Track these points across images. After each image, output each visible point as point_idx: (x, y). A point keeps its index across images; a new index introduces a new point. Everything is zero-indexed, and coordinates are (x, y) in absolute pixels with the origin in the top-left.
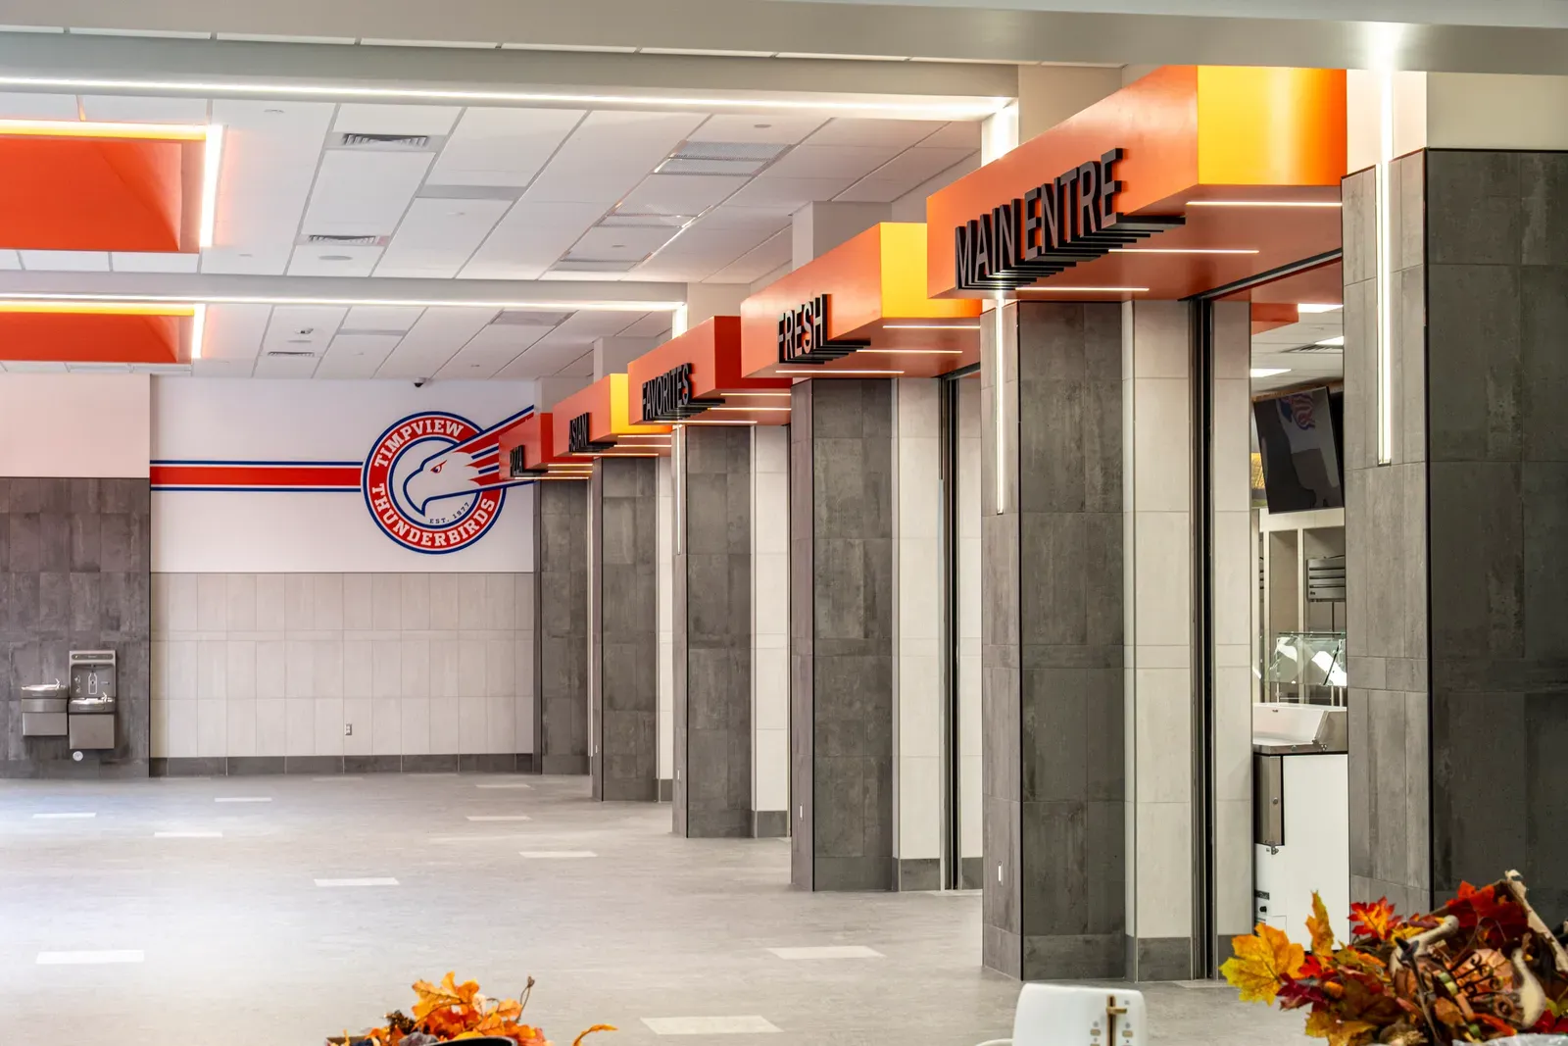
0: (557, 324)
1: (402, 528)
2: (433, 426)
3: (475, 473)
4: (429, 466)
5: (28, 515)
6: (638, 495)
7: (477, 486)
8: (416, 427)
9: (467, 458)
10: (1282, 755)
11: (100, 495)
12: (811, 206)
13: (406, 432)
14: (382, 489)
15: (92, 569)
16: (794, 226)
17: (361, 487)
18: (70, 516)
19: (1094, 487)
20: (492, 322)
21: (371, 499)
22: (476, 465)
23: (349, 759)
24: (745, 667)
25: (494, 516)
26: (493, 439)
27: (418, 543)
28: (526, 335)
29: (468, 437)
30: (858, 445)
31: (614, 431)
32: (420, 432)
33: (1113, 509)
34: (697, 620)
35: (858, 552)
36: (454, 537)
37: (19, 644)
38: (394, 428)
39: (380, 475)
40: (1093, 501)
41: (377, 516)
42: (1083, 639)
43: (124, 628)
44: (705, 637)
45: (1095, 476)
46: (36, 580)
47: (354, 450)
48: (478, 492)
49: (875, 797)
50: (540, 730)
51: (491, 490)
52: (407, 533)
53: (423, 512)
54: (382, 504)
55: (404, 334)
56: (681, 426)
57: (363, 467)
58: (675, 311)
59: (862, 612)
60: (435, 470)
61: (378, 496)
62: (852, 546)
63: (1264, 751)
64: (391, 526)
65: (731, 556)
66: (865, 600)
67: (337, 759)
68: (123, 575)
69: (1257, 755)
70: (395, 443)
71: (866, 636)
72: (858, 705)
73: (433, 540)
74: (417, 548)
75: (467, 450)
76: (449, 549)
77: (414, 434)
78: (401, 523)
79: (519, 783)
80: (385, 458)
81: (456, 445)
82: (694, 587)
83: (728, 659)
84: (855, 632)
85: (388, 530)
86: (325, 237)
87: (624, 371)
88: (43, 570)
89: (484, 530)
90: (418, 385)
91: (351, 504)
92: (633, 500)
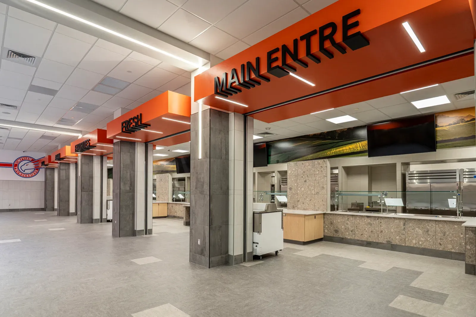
0: (53, 140)
1: (20, 174)
2: (26, 158)
3: (34, 166)
6: (67, 169)
7: (35, 168)
8: (23, 158)
9: (33, 164)
10: (261, 214)
12: (120, 109)
13: (21, 159)
14: (16, 167)
16: (114, 115)
17: (12, 167)
19: (224, 154)
20: (40, 138)
21: (14, 169)
23: (9, 210)
24: (92, 196)
25: (37, 173)
26: (38, 161)
27: (23, 176)
28: (46, 142)
29: (33, 160)
30: (129, 154)
31: (67, 155)
32: (24, 159)
33: (227, 159)
34: (83, 187)
35: (129, 174)
36: (30, 175)
38: (19, 158)
39: (16, 165)
40: (223, 157)
41: (16, 172)
42: (222, 189)
44: (84, 190)
45: (224, 151)
47: (11, 161)
48: (35, 169)
49: (131, 219)
50: (46, 204)
51: (37, 169)
52: (21, 174)
53: (24, 171)
54: (16, 170)
55: (21, 139)
56: (80, 155)
57: (13, 164)
58: (79, 136)
59: (129, 185)
60: (27, 165)
61: (16, 169)
62: (128, 173)
63: (255, 213)
64: (18, 173)
65: (90, 177)
66: (130, 182)
67: (7, 209)
69: (254, 213)
70: (19, 160)
71: (130, 189)
72: (128, 202)
73: (26, 176)
74: (23, 177)
75: (32, 162)
76: (29, 177)
77: (23, 159)
78: (20, 173)
79: (42, 213)
80: (17, 163)
81: (31, 162)
82: (83, 181)
83: (89, 194)
84: (128, 188)
85: (18, 174)
86: (4, 105)
87: (70, 145)
89: (35, 175)
90: (24, 152)
91: (11, 169)
92: (66, 170)
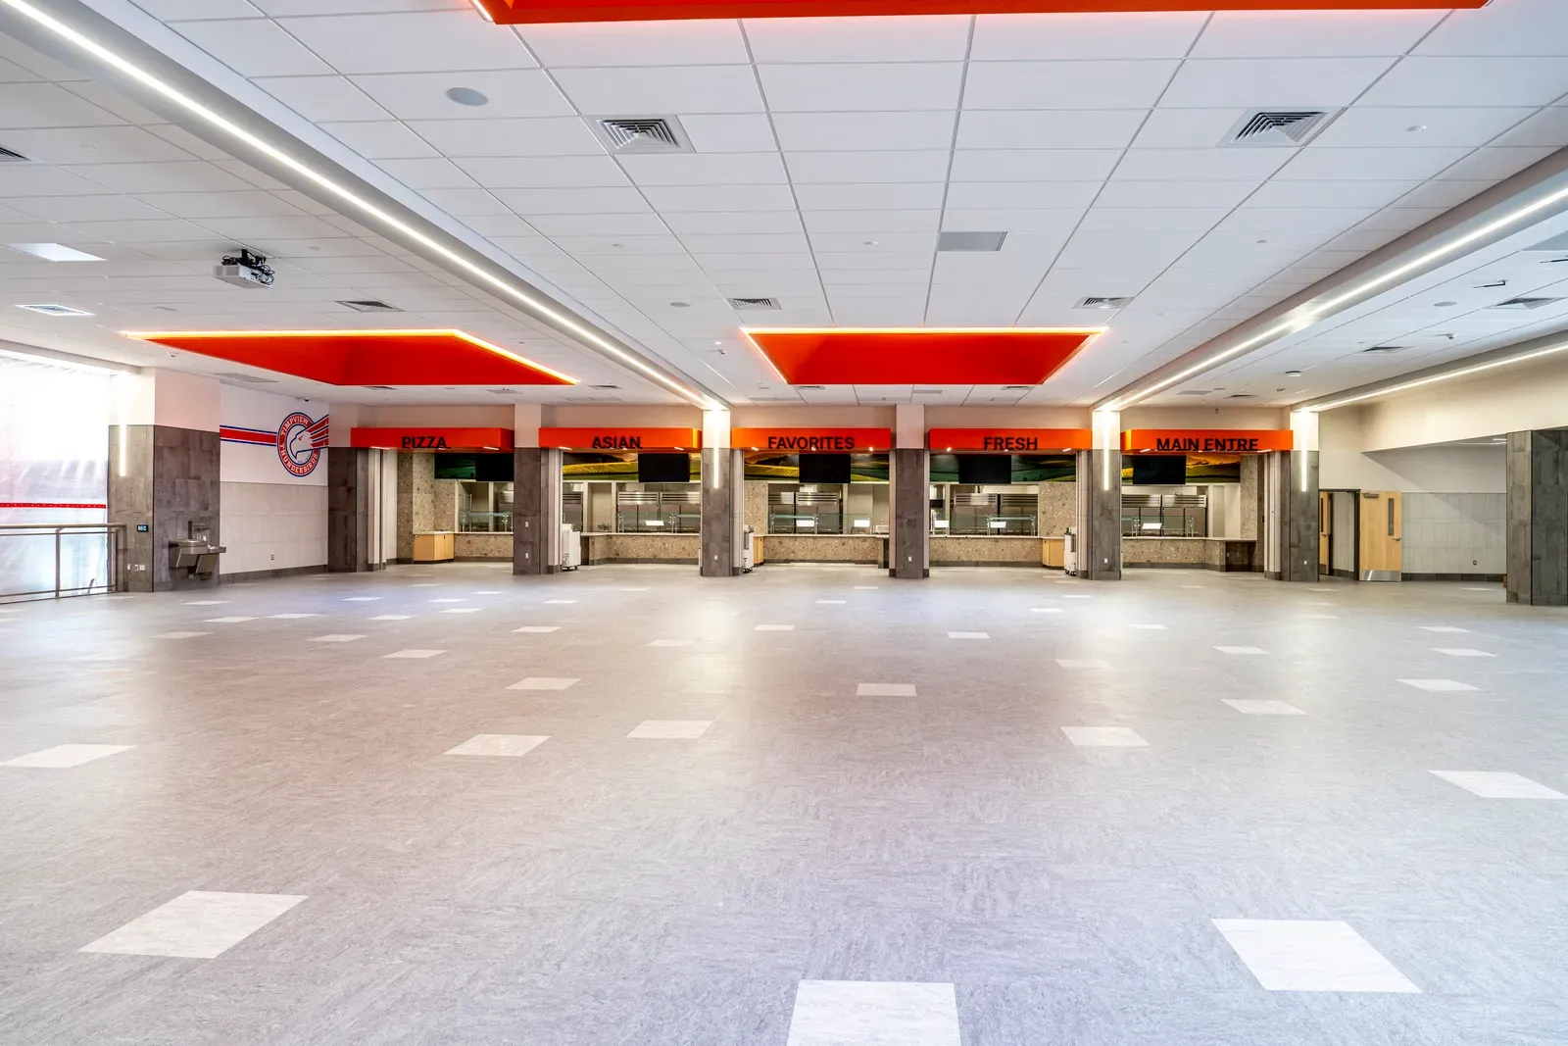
1: (289, 465)
2: (299, 419)
3: (312, 441)
4: (298, 436)
5: (171, 448)
8: (294, 419)
9: (310, 435)
11: (201, 440)
13: (291, 421)
14: (283, 446)
15: (197, 478)
17: (276, 444)
18: (188, 449)
21: (279, 450)
22: (312, 438)
25: (316, 462)
27: (295, 471)
29: (310, 426)
32: (295, 421)
36: (305, 470)
37: (167, 518)
38: (287, 419)
39: (283, 439)
41: (282, 458)
43: (210, 509)
46: (174, 484)
47: (273, 426)
48: (312, 450)
51: (315, 451)
52: (291, 466)
53: (295, 457)
54: (283, 452)
57: (276, 435)
60: (299, 439)
61: (282, 449)
64: (286, 463)
67: (268, 571)
68: (209, 482)
70: (287, 425)
73: (299, 470)
74: (294, 474)
75: (309, 431)
76: (303, 474)
77: (293, 422)
78: (289, 462)
80: (284, 432)
81: (306, 428)
85: (285, 465)
88: (177, 478)
89: (313, 467)
90: (307, 401)
91: (272, 451)
